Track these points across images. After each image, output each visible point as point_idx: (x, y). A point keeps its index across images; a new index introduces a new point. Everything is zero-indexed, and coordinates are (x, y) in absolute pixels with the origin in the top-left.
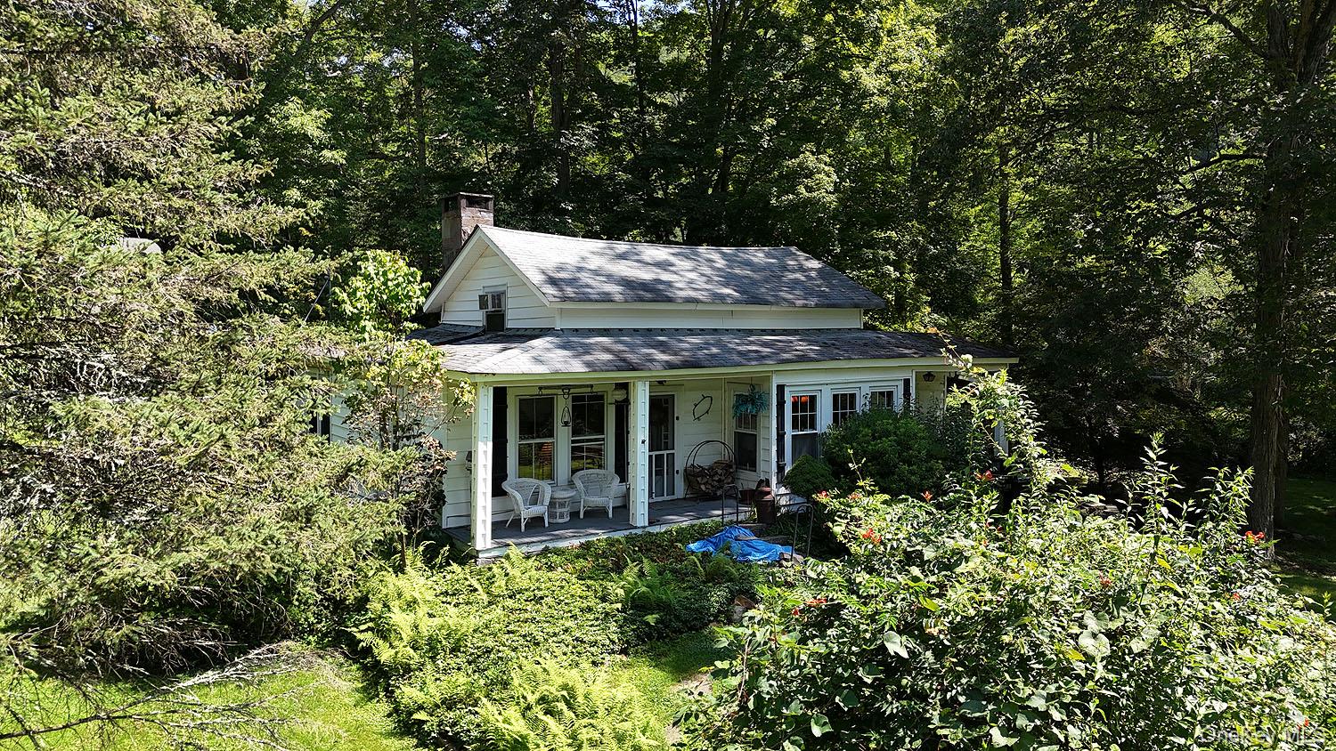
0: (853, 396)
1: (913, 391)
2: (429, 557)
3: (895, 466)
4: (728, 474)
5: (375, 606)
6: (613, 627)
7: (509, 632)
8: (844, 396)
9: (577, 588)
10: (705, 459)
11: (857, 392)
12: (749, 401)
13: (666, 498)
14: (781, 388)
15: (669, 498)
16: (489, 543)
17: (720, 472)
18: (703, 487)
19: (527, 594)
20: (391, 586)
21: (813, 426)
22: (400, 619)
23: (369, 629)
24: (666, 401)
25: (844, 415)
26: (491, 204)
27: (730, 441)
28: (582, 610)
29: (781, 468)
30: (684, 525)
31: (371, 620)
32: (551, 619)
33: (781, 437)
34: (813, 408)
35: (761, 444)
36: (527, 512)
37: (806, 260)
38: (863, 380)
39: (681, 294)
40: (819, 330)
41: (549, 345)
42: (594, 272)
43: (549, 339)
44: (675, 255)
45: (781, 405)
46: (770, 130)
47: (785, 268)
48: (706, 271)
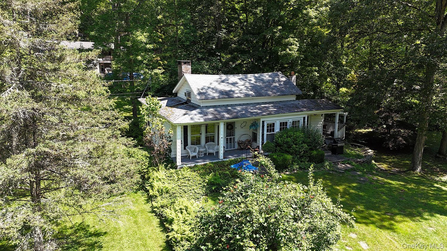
0: (286, 123)
1: (306, 120)
2: (166, 166)
3: (292, 145)
4: (249, 143)
5: (151, 180)
6: (204, 189)
7: (180, 189)
8: (283, 123)
9: (199, 178)
10: (243, 139)
11: (288, 121)
12: (255, 124)
13: (232, 149)
14: (263, 122)
15: (233, 149)
16: (180, 163)
17: (247, 143)
18: (242, 147)
19: (187, 178)
20: (155, 175)
21: (273, 131)
22: (156, 184)
23: (149, 186)
25: (283, 128)
26: (190, 63)
27: (251, 134)
28: (199, 184)
29: (263, 143)
30: (233, 159)
31: (150, 183)
32: (191, 186)
33: (263, 135)
34: (274, 126)
35: (258, 136)
36: (192, 154)
37: (282, 77)
38: (289, 118)
39: (236, 95)
40: (281, 101)
41: (196, 113)
42: (213, 89)
43: (198, 110)
44: (239, 79)
45: (263, 126)
46: (280, 30)
47: (274, 81)
48: (247, 85)
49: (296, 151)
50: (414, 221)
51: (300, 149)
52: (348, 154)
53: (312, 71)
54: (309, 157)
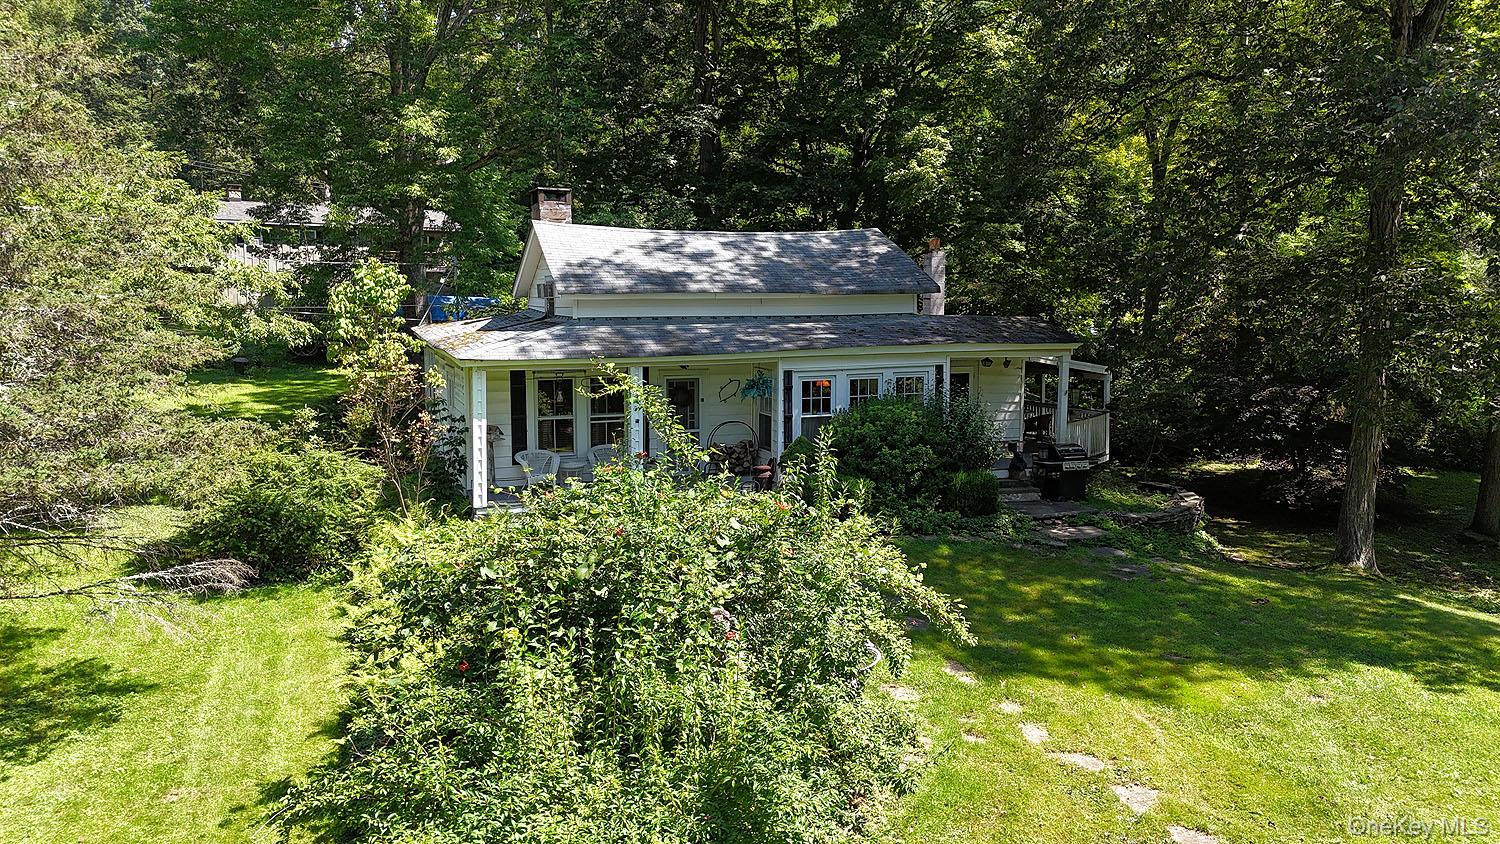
0: (873, 381)
1: (946, 377)
2: (434, 509)
3: (880, 449)
8: (863, 381)
11: (878, 378)
12: (759, 385)
14: (788, 375)
21: (827, 408)
24: (692, 384)
25: (863, 399)
26: (569, 196)
27: (755, 424)
33: (788, 420)
34: (827, 392)
35: (772, 426)
37: (875, 245)
38: (885, 366)
39: (693, 287)
40: (863, 316)
41: (547, 337)
42: (619, 266)
43: (557, 330)
44: (723, 244)
45: (788, 390)
46: (890, 100)
47: (844, 254)
48: (747, 260)
49: (894, 469)
50: (1260, 678)
51: (905, 461)
52: (1108, 501)
53: (1003, 237)
54: (941, 491)
